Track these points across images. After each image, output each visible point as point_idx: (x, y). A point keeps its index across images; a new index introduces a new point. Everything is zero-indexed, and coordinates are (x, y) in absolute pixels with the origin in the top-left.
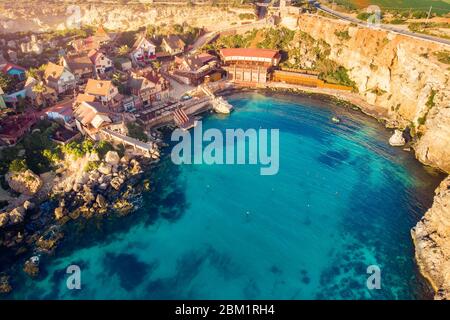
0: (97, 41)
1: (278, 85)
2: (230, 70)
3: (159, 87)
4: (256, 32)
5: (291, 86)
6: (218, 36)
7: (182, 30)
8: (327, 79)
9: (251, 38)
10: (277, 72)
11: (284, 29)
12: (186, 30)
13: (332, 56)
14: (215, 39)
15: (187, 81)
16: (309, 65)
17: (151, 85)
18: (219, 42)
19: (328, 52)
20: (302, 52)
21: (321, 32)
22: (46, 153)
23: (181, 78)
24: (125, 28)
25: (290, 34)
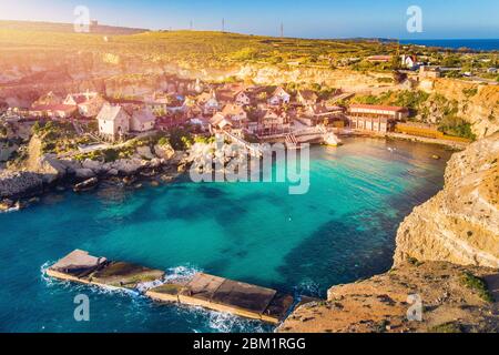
0: (243, 87)
1: (396, 135)
2: (354, 119)
3: (281, 120)
4: (390, 93)
5: (410, 137)
6: (353, 96)
7: (320, 88)
8: (448, 132)
9: (384, 98)
10: (399, 125)
11: (419, 92)
12: (323, 88)
13: (459, 114)
14: (349, 98)
15: (309, 122)
16: (434, 120)
17: (274, 116)
18: (352, 100)
19: (456, 110)
20: (431, 111)
21: (454, 92)
22: (183, 139)
23: (305, 120)
24: (270, 83)
25: (424, 96)
